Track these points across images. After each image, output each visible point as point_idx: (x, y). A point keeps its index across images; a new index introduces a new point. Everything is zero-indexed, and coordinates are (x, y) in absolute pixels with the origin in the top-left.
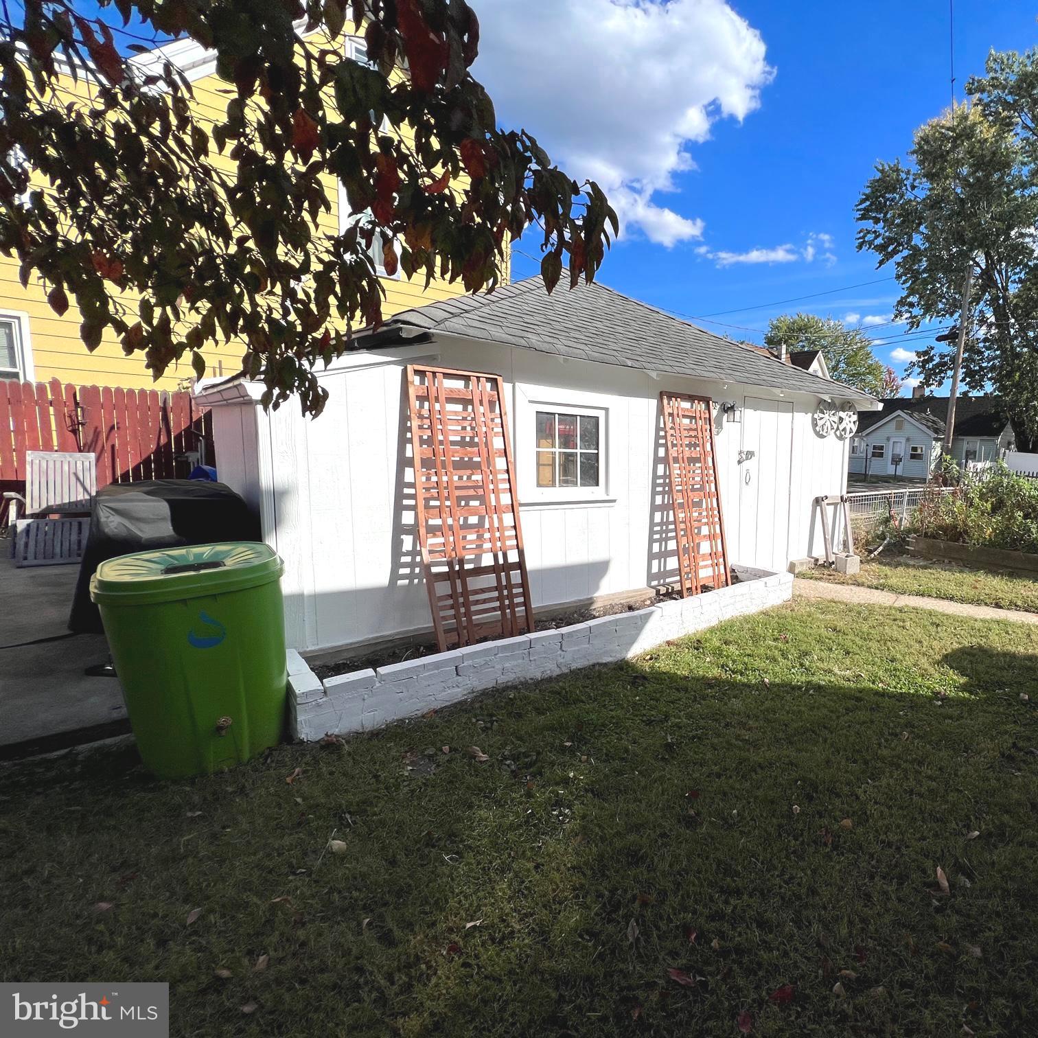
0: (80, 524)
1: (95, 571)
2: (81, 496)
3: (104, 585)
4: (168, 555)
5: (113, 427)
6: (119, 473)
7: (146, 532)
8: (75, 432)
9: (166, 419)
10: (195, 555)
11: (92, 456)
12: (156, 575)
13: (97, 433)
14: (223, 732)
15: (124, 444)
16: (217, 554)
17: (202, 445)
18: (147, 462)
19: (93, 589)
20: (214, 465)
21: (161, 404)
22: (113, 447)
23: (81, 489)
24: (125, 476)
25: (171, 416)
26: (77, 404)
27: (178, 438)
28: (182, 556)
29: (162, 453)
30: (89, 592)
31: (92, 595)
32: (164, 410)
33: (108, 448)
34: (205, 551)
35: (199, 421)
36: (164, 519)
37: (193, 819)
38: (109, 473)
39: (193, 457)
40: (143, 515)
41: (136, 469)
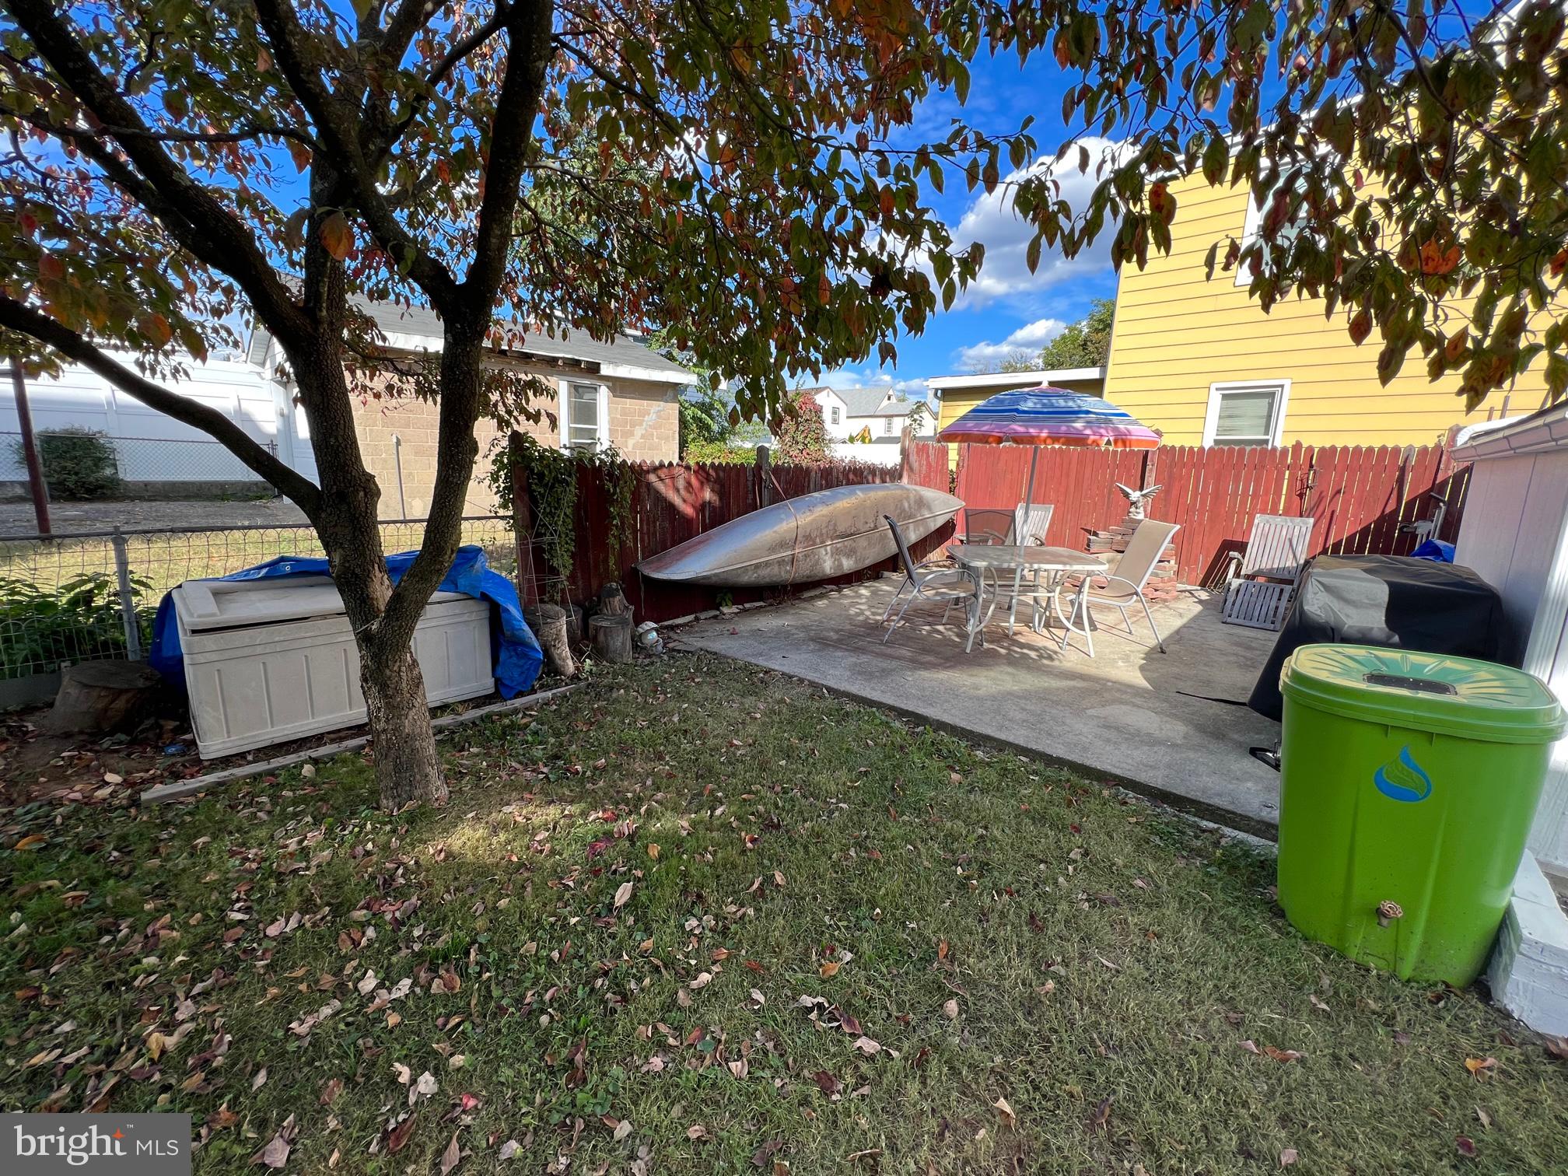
0: (1282, 591)
1: (1291, 654)
2: (1290, 563)
3: (1297, 676)
4: (1376, 657)
5: (1339, 492)
6: (1331, 541)
7: (1352, 619)
8: (1301, 496)
9: (1401, 482)
10: (1413, 665)
11: (1311, 521)
12: (1358, 681)
13: (1321, 499)
14: (1385, 922)
15: (1345, 511)
16: (1446, 671)
17: (1440, 515)
18: (1364, 532)
19: (1284, 677)
20: (1454, 541)
21: (1400, 463)
22: (1333, 513)
23: (1291, 556)
24: (1336, 547)
25: (1409, 477)
26: (1311, 466)
27: (1410, 504)
28: (1394, 661)
29: (1387, 520)
30: (1278, 679)
31: (1281, 683)
32: (1403, 470)
33: (1327, 514)
34: (1428, 664)
35: (1445, 482)
36: (1378, 606)
37: (1314, 1010)
38: (1321, 540)
39: (1423, 528)
40: (1353, 597)
41: (1351, 539)
